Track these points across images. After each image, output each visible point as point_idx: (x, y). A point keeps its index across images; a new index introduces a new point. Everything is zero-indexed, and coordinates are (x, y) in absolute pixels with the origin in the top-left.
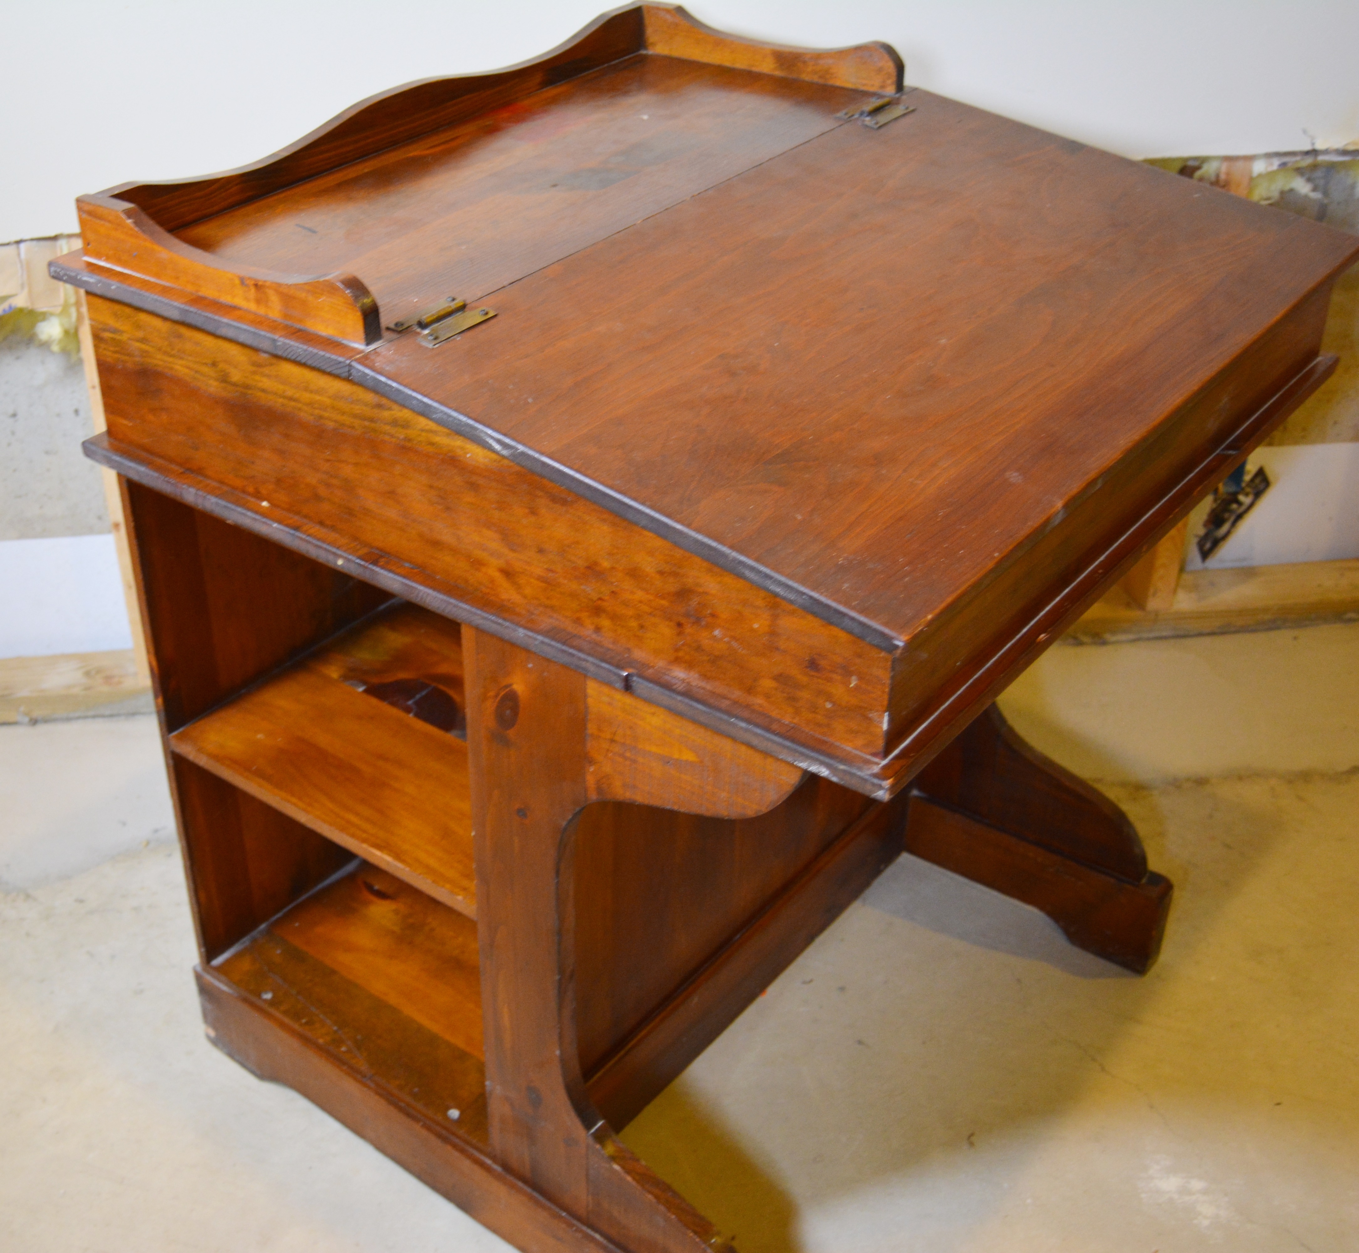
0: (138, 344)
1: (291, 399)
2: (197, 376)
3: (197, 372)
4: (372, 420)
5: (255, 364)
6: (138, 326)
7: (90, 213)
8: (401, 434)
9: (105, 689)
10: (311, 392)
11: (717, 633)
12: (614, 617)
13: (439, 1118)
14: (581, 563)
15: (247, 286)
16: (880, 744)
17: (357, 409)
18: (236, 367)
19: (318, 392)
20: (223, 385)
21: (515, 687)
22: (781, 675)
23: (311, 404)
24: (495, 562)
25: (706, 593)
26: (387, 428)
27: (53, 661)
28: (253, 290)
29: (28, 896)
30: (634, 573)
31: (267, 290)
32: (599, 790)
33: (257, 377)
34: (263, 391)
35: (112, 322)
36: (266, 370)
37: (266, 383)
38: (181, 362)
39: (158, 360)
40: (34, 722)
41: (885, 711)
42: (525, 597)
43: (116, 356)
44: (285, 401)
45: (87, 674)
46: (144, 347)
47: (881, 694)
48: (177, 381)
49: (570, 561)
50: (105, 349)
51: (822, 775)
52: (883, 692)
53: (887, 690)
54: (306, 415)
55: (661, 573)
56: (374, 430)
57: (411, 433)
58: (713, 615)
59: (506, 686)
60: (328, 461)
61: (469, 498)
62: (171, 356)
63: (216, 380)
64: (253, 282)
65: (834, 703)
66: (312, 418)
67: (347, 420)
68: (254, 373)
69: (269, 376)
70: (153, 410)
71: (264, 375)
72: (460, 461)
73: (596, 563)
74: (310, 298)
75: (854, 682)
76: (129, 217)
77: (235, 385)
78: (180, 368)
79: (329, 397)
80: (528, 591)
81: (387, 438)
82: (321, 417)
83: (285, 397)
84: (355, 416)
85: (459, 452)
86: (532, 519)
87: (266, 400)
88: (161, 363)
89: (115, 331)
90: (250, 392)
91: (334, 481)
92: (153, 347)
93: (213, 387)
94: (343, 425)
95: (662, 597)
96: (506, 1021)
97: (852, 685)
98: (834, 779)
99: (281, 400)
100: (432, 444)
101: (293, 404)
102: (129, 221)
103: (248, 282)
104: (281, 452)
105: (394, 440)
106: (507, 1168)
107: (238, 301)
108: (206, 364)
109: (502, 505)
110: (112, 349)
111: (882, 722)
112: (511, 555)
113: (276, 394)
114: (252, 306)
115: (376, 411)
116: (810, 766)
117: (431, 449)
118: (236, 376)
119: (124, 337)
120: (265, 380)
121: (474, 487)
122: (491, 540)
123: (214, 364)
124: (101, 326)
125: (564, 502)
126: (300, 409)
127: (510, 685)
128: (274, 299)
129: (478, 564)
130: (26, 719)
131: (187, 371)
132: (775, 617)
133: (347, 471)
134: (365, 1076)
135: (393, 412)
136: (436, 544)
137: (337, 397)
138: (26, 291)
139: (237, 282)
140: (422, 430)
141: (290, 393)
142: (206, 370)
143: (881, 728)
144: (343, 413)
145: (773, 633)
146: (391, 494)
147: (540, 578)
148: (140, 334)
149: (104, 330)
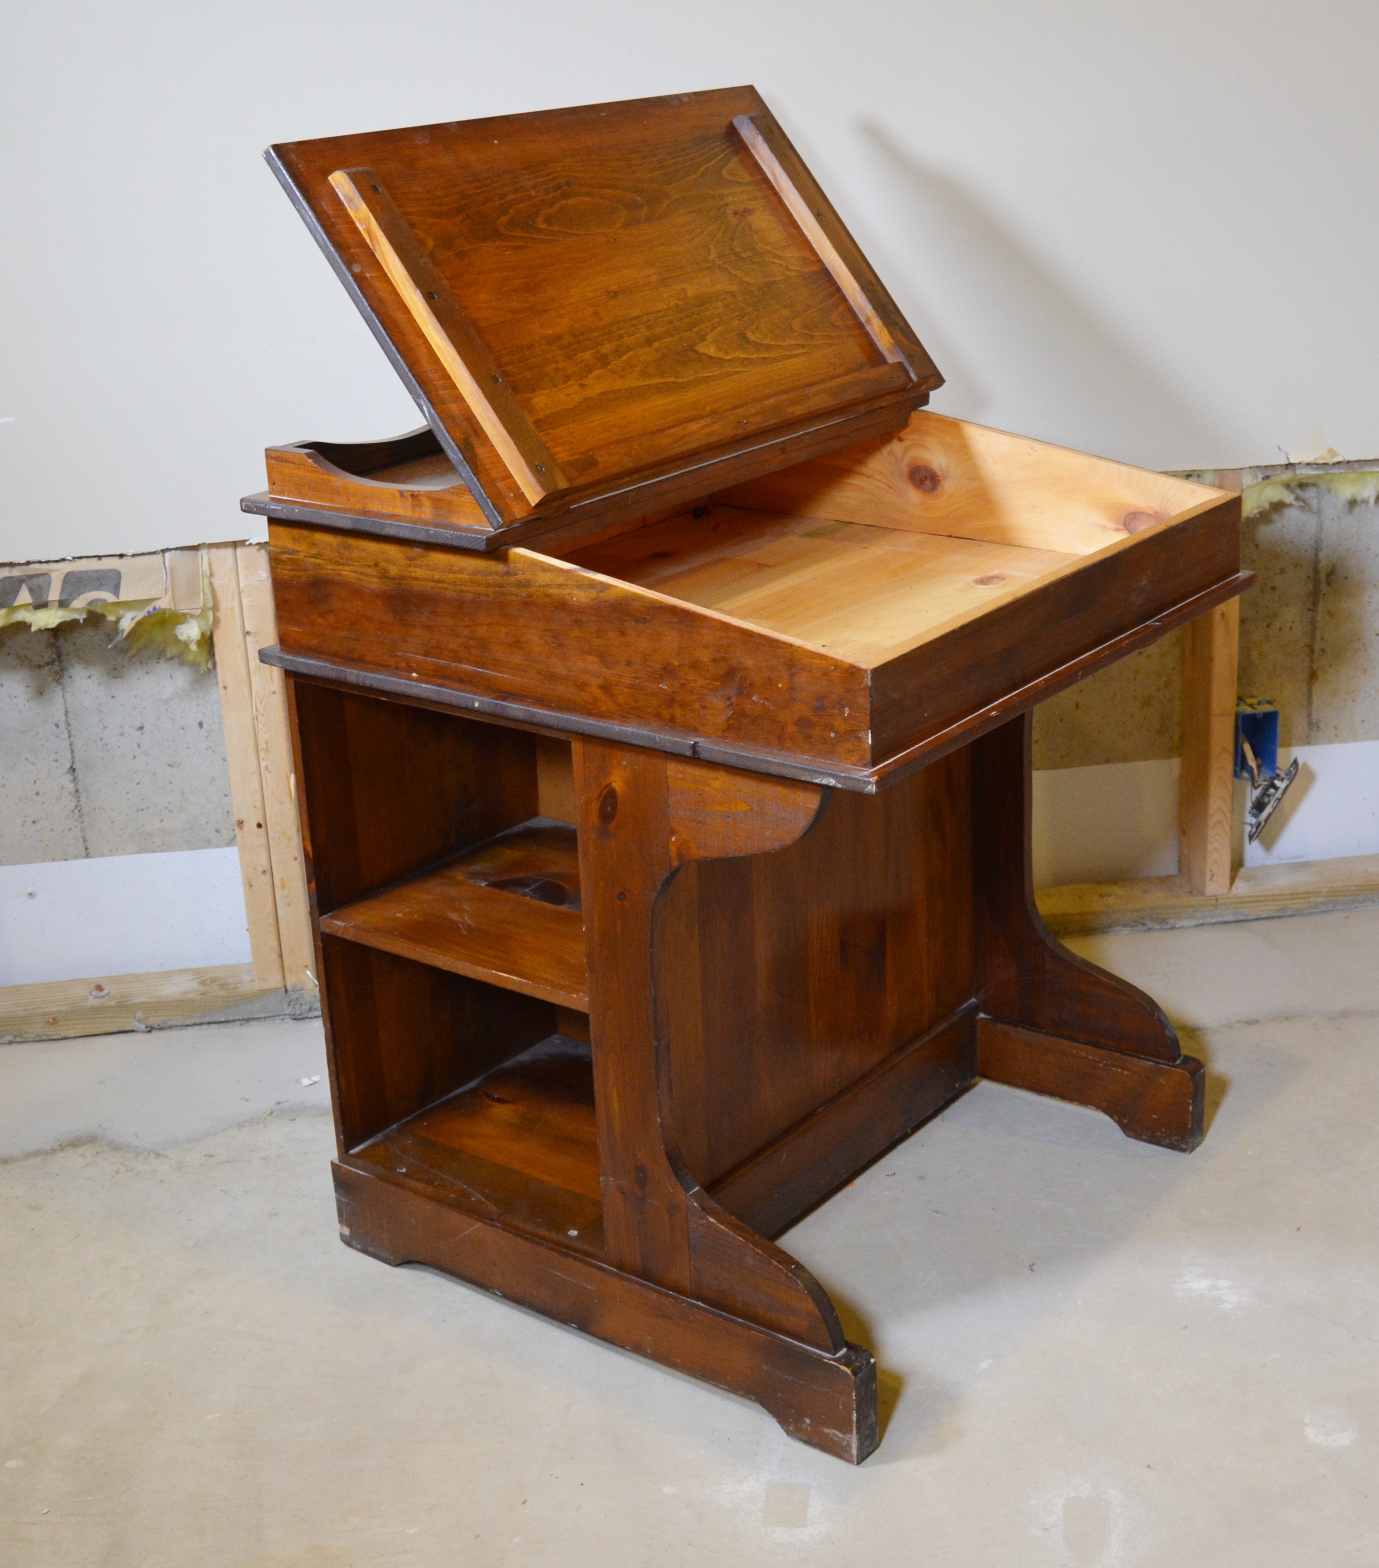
0: (312, 560)
1: (439, 581)
2: (361, 577)
3: (361, 574)
4: (502, 586)
5: (409, 559)
6: (313, 544)
7: (277, 459)
8: (523, 592)
9: (222, 993)
10: (455, 572)
11: (755, 698)
12: (682, 705)
13: (560, 1238)
14: (658, 666)
15: (405, 497)
16: (868, 756)
17: (490, 579)
18: (394, 564)
19: (460, 571)
20: (383, 580)
21: (614, 784)
22: (799, 719)
23: (454, 583)
24: (596, 681)
25: (746, 669)
26: (514, 590)
27: (167, 975)
28: (410, 499)
29: (158, 1155)
30: (695, 666)
31: (420, 498)
32: (680, 855)
33: (412, 569)
34: (417, 579)
35: (290, 545)
36: (418, 562)
37: (419, 572)
38: (347, 568)
39: (329, 570)
40: (150, 1030)
41: (869, 729)
42: (619, 705)
43: (292, 573)
44: (433, 584)
45: (203, 983)
46: (317, 561)
47: (865, 718)
48: (344, 584)
49: (650, 666)
50: (282, 569)
51: (831, 785)
52: (866, 714)
53: (868, 712)
54: (450, 593)
55: (714, 660)
56: (504, 594)
57: (531, 590)
58: (751, 685)
59: (607, 786)
60: (467, 626)
61: (576, 633)
62: (342, 564)
63: (378, 577)
64: (410, 493)
65: (836, 733)
66: (455, 593)
67: (482, 590)
68: (409, 566)
69: (420, 567)
70: (321, 615)
71: (416, 566)
72: (568, 605)
73: (669, 664)
74: (455, 498)
75: (847, 711)
76: (310, 458)
77: (393, 578)
78: (347, 573)
79: (469, 574)
80: (621, 699)
81: (514, 598)
82: (462, 591)
83: (434, 581)
84: (489, 585)
85: (568, 598)
86: (622, 639)
87: (416, 586)
88: (331, 572)
89: (294, 552)
90: (405, 582)
91: (472, 643)
92: (325, 560)
93: (374, 583)
94: (479, 594)
95: (716, 680)
96: (616, 1107)
97: (846, 715)
98: (839, 786)
99: (430, 584)
100: (547, 596)
101: (440, 585)
102: (310, 460)
103: (405, 494)
104: (428, 628)
105: (519, 598)
106: (621, 1267)
107: (399, 511)
108: (369, 566)
109: (600, 633)
110: (289, 568)
111: (868, 739)
112: (606, 672)
113: (426, 579)
114: (409, 513)
115: (505, 578)
116: (822, 781)
117: (546, 600)
118: (394, 571)
119: (301, 556)
120: (417, 570)
121: (578, 623)
122: (593, 663)
123: (376, 565)
124: (280, 551)
125: (644, 621)
126: (445, 588)
127: (610, 784)
128: (426, 503)
129: (582, 686)
130: (143, 1027)
131: (353, 574)
132: (792, 675)
133: (482, 631)
134: (493, 1220)
135: (518, 576)
136: (552, 677)
137: (476, 572)
138: (169, 594)
139: (397, 495)
140: (540, 586)
141: (437, 577)
142: (369, 571)
143: (868, 743)
144: (480, 585)
145: (792, 688)
146: (517, 644)
147: (631, 687)
148: (314, 551)
149: (283, 553)
